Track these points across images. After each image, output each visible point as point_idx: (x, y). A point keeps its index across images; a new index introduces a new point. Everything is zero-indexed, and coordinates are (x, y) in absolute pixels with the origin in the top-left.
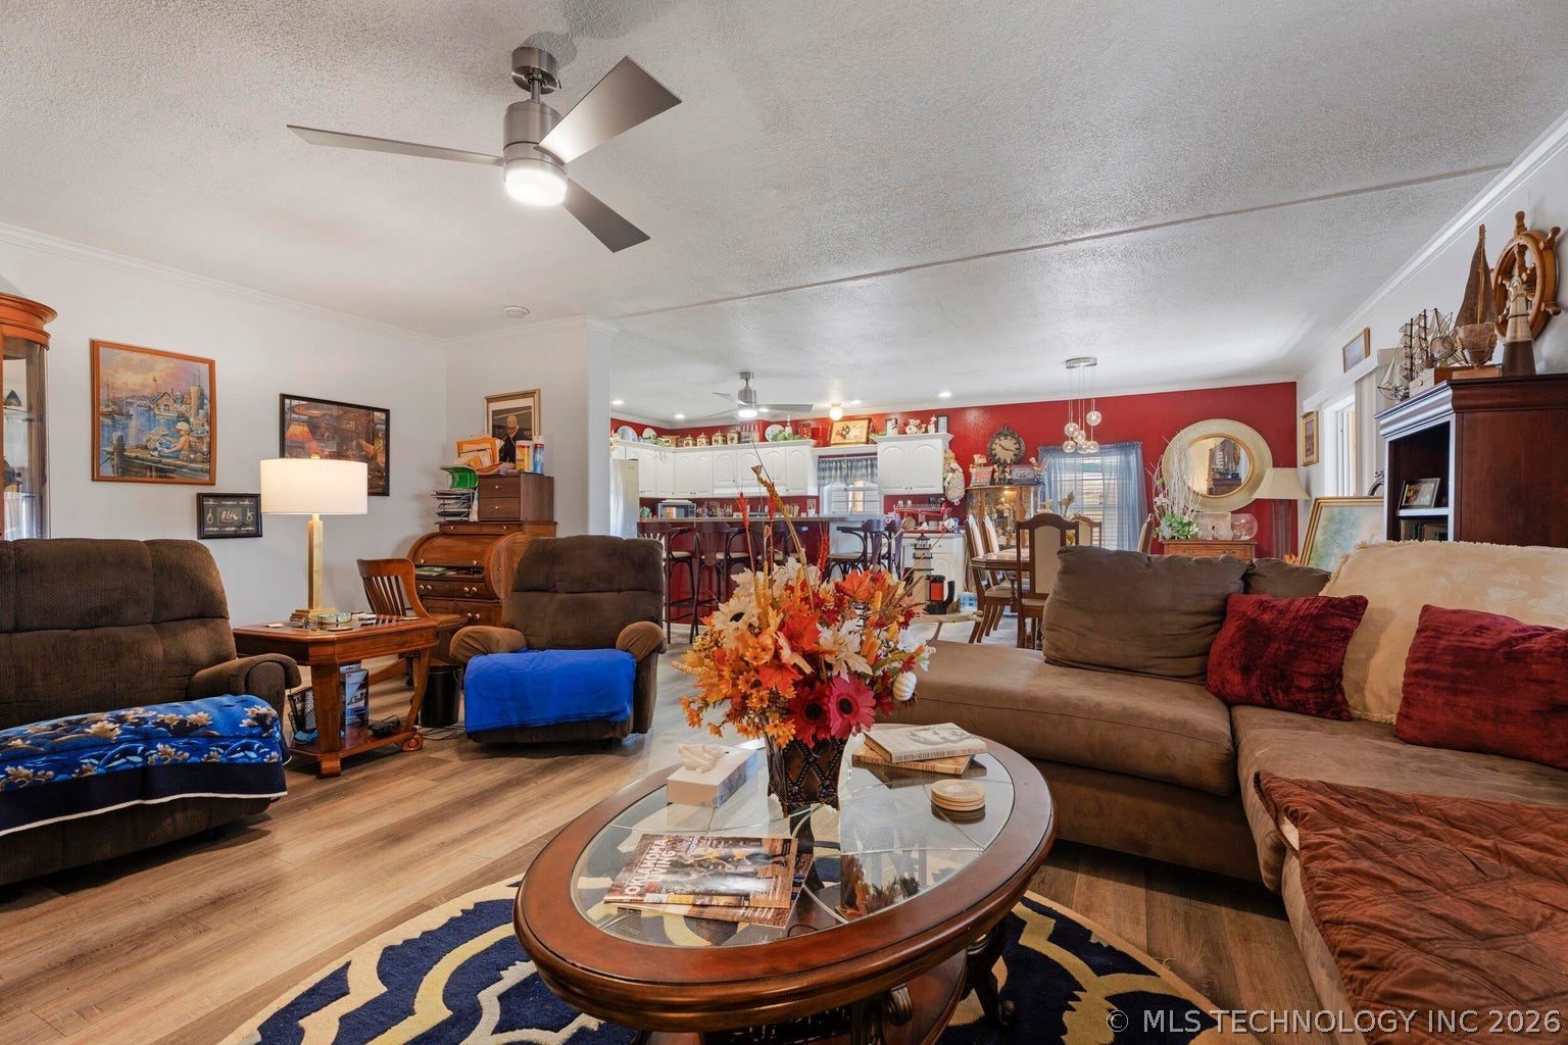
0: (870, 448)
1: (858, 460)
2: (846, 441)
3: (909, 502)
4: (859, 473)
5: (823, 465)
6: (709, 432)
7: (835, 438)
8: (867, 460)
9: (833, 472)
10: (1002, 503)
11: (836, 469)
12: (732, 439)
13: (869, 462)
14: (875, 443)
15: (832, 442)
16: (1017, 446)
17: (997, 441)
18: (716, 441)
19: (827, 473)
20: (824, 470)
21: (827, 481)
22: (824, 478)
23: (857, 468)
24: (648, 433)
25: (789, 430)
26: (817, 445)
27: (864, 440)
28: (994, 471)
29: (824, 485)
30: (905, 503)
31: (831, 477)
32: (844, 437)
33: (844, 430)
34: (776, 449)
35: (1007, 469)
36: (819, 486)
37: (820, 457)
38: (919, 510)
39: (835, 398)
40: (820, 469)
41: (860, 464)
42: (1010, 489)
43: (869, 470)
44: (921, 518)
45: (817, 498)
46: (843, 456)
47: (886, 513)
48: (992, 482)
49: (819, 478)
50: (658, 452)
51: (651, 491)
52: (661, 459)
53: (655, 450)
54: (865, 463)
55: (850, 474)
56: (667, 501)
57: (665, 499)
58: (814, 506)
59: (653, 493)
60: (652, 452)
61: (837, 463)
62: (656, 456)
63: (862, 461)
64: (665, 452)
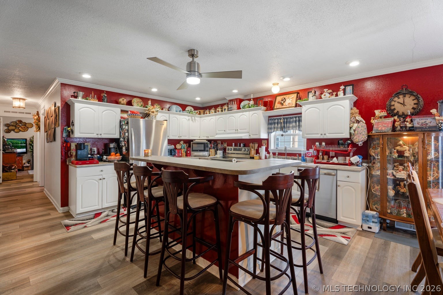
0: (297, 110)
1: (291, 118)
2: (283, 107)
3: (324, 144)
4: (291, 125)
5: (270, 122)
6: (216, 107)
7: (277, 105)
8: (296, 117)
9: (276, 125)
10: (400, 145)
11: (278, 123)
12: (225, 109)
13: (297, 119)
14: (301, 106)
15: (275, 108)
16: (416, 101)
17: (396, 99)
18: (218, 111)
19: (273, 126)
20: (271, 124)
21: (272, 130)
22: (271, 128)
23: (290, 122)
24: (188, 108)
25: (252, 102)
26: (267, 110)
27: (294, 105)
28: (395, 121)
29: (271, 133)
30: (320, 144)
31: (274, 128)
32: (282, 104)
33: (282, 100)
34: (244, 113)
35: (408, 119)
36: (269, 133)
37: (269, 117)
38: (331, 149)
39: (275, 79)
40: (269, 124)
41: (292, 120)
42: (408, 135)
43: (297, 123)
44: (332, 154)
45: (267, 140)
46: (281, 116)
47: (308, 149)
48: (394, 129)
49: (268, 128)
50: (190, 117)
51: (186, 136)
52: (192, 120)
53: (189, 116)
54: (294, 119)
55: (286, 126)
56: (196, 141)
57: (195, 140)
58: (265, 144)
59: (187, 137)
60: (187, 117)
61: (278, 120)
62: (189, 119)
63: (292, 118)
64: (194, 117)
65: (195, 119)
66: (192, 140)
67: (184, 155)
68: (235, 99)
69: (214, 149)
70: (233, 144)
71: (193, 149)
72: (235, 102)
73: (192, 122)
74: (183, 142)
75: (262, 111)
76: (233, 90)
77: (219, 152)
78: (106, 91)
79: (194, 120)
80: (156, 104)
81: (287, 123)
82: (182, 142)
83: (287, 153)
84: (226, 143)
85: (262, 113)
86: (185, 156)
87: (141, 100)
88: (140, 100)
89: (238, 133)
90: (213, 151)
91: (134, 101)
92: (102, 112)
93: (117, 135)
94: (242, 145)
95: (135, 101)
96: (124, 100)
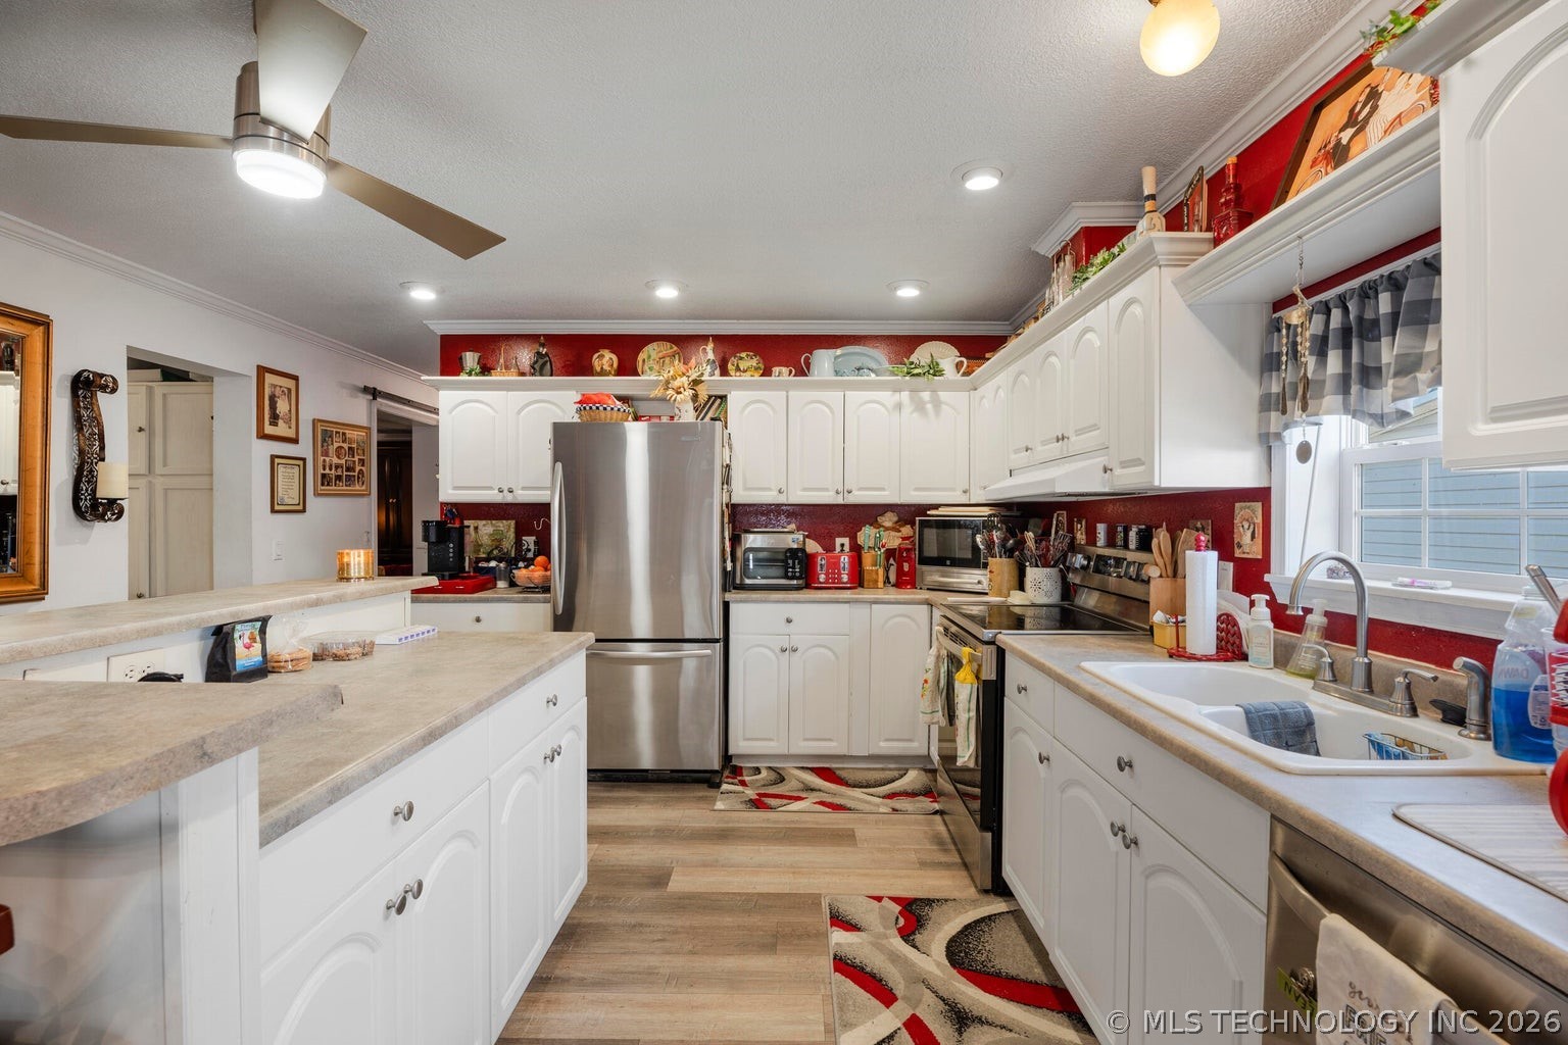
1: (1433, 267)
7: (1304, 181)
9: (1311, 362)
11: (1323, 350)
19: (1287, 375)
20: (1282, 358)
23: (1426, 314)
24: (925, 352)
31: (1294, 392)
32: (1342, 156)
34: (1090, 317)
37: (1278, 304)
49: (1265, 403)
50: (905, 395)
51: (883, 489)
52: (920, 407)
53: (897, 389)
56: (942, 511)
57: (936, 507)
58: (1253, 537)
59: (886, 493)
60: (887, 397)
62: (899, 406)
64: (934, 391)
65: (937, 404)
66: (922, 509)
67: (876, 581)
69: (1011, 556)
70: (1100, 528)
71: (927, 553)
73: (915, 415)
74: (896, 519)
75: (1169, 274)
76: (964, 177)
77: (1033, 574)
78: (544, 335)
79: (929, 406)
80: (743, 355)
81: (1393, 331)
82: (888, 520)
84: (1084, 523)
85: (1175, 283)
86: (881, 584)
87: (675, 348)
88: (671, 348)
89: (1069, 457)
90: (1001, 565)
91: (649, 357)
92: (519, 412)
94: (1133, 534)
95: (654, 355)
96: (603, 356)
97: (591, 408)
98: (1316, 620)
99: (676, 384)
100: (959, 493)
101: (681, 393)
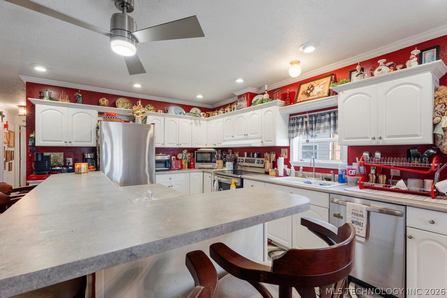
0: (329, 102)
1: (321, 115)
2: (310, 98)
3: (378, 155)
4: (322, 126)
5: (292, 122)
7: (301, 97)
8: (330, 113)
9: (300, 126)
11: (302, 124)
12: (234, 109)
13: (332, 115)
14: (337, 94)
15: (298, 101)
18: (227, 111)
19: (296, 128)
20: (293, 125)
21: (295, 134)
22: (293, 132)
23: (320, 121)
25: (266, 96)
26: (286, 104)
27: (326, 94)
29: (293, 138)
30: (372, 155)
31: (297, 131)
32: (308, 95)
33: (309, 89)
34: (256, 111)
36: (290, 139)
37: (291, 115)
38: (393, 164)
40: (291, 125)
41: (323, 118)
43: (332, 122)
44: (393, 172)
45: (288, 148)
46: (306, 112)
47: (350, 163)
49: (290, 132)
50: (193, 121)
51: (188, 144)
52: (196, 124)
53: (191, 119)
54: (328, 116)
55: (314, 127)
56: (201, 149)
57: (200, 148)
58: (286, 154)
59: (189, 145)
60: (189, 121)
61: (303, 119)
62: (192, 123)
63: (324, 114)
64: (199, 120)
65: (200, 123)
66: (196, 149)
67: (186, 167)
68: (244, 94)
69: (222, 160)
70: (246, 153)
71: (198, 160)
72: (245, 98)
73: (195, 126)
74: (187, 151)
75: (278, 107)
76: (236, 79)
77: (227, 163)
79: (198, 124)
80: (149, 105)
81: (315, 123)
82: (185, 151)
83: (316, 168)
84: (238, 152)
85: (279, 109)
86: (187, 168)
87: (128, 101)
88: (127, 100)
89: (248, 139)
90: (220, 162)
91: (119, 102)
92: (73, 115)
93: (92, 143)
94: (255, 154)
95: (121, 102)
96: (104, 100)
97: (111, 117)
98: (301, 168)
99: (137, 112)
100: (204, 145)
101: (139, 115)
